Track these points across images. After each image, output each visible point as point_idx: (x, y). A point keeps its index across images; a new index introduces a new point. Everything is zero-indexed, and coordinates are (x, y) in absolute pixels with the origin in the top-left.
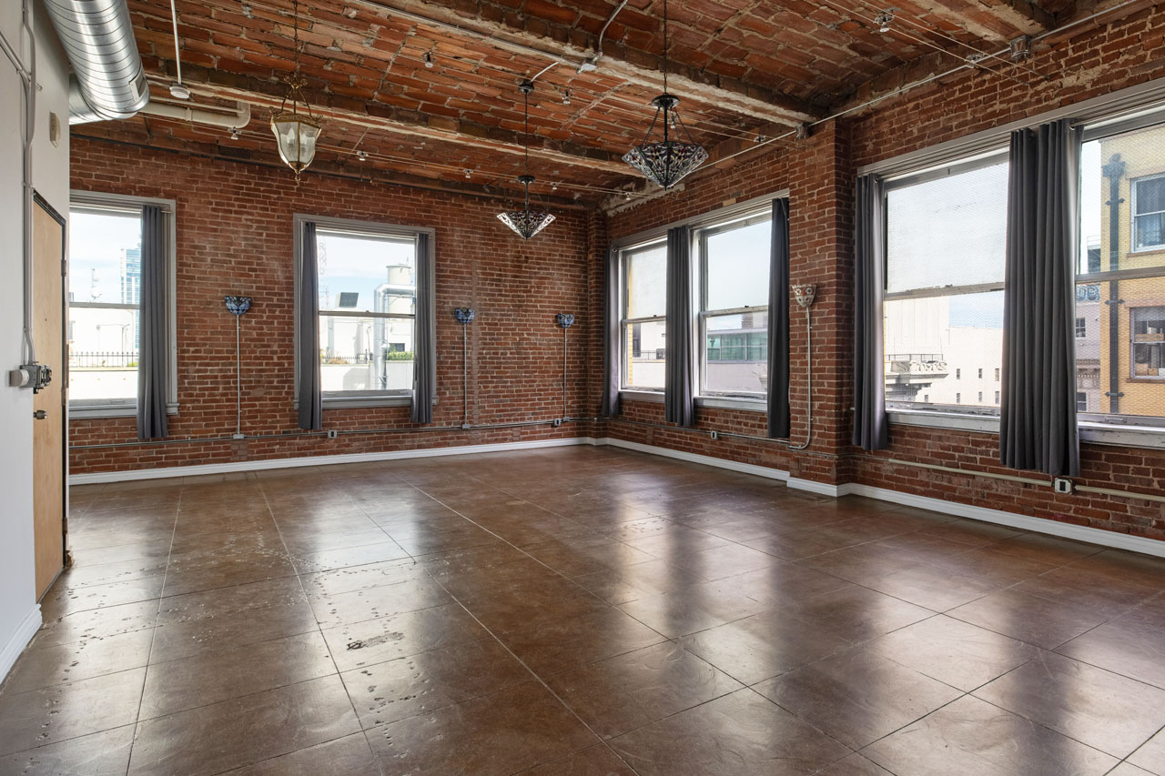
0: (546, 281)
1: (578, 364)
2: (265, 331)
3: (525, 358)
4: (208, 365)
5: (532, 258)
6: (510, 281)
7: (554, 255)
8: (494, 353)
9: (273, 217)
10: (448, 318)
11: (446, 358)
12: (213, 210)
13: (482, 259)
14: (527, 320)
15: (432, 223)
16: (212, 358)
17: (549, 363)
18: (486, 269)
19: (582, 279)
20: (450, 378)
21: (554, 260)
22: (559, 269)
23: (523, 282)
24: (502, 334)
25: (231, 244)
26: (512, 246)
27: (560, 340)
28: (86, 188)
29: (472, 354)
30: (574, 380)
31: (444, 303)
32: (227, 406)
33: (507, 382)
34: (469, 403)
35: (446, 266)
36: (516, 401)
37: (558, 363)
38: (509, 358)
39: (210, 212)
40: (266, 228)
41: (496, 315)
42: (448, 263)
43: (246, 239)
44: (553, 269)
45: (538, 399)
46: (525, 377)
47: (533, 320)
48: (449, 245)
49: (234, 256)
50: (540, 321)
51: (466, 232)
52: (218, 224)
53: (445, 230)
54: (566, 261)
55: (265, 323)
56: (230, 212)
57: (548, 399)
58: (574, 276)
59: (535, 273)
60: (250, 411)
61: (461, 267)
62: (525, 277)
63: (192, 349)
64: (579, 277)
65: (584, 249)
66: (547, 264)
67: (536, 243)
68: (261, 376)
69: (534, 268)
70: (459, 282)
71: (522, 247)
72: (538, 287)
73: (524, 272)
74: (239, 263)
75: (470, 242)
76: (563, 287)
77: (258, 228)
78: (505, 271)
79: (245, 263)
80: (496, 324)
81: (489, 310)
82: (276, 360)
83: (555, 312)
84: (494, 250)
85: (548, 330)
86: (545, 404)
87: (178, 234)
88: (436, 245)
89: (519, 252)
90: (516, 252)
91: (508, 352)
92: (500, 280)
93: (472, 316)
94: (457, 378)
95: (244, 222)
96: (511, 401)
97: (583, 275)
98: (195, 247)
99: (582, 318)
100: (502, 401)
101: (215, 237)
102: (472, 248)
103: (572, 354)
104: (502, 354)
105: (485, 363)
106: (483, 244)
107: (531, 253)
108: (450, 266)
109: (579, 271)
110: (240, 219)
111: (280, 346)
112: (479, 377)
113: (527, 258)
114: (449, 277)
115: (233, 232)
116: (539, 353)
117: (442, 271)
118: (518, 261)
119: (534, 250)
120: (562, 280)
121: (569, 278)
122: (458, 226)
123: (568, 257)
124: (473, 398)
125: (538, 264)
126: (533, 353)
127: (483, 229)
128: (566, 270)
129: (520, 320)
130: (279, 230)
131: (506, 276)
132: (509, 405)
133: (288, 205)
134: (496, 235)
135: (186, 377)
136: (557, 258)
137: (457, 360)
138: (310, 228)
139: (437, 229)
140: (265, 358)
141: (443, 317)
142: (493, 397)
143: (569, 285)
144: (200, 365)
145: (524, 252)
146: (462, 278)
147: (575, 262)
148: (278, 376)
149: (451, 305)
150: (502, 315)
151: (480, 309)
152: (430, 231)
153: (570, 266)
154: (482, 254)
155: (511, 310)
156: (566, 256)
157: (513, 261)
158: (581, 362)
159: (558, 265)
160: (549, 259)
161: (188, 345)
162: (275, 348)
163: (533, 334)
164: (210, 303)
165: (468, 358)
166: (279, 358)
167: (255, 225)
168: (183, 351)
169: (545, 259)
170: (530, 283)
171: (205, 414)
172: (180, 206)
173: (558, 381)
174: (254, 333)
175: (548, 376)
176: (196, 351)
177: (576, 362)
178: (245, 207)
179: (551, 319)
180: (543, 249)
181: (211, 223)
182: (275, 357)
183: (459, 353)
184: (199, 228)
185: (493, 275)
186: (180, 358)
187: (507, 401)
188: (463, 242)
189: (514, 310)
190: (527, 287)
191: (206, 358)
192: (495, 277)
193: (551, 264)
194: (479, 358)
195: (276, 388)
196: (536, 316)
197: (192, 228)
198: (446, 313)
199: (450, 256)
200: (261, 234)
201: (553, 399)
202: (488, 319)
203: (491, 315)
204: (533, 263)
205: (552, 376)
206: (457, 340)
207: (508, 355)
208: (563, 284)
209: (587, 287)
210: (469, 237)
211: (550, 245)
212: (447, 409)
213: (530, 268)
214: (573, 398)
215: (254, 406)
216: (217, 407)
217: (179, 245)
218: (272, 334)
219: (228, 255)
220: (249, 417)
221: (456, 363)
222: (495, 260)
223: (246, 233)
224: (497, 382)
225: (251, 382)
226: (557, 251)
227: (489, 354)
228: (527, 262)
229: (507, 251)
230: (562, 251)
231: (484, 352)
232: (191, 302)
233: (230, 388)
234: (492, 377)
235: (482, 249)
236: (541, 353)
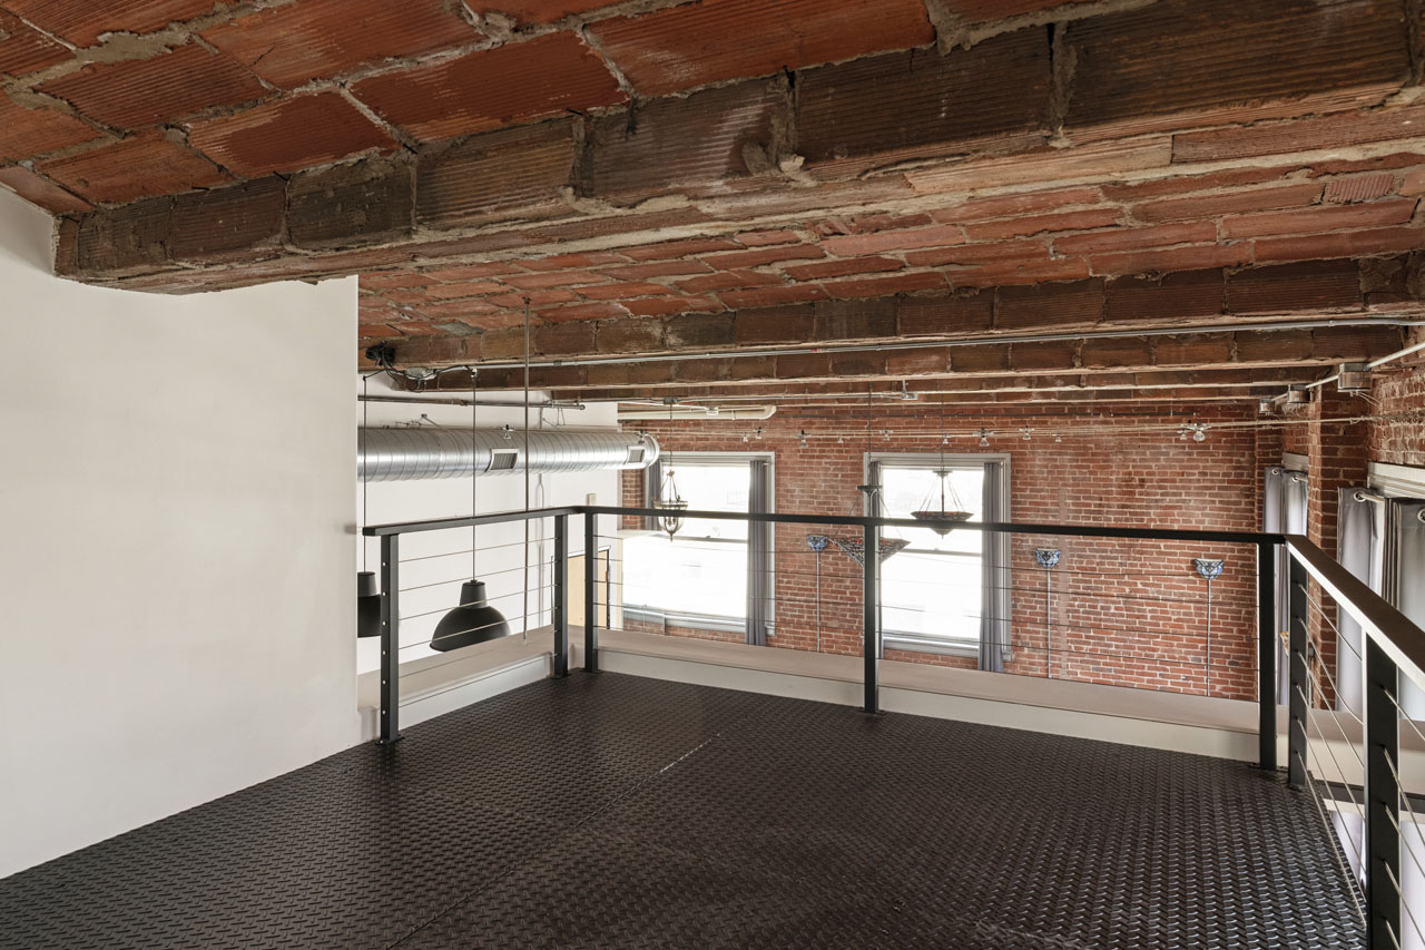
0: (1176, 512)
1: (1235, 633)
2: (840, 566)
3: (1138, 617)
4: (796, 595)
5: (1151, 481)
6: (1115, 513)
7: (1189, 474)
8: (1090, 606)
9: (846, 458)
10: (1026, 559)
11: (1024, 607)
12: (801, 457)
13: (1073, 485)
14: (1142, 565)
15: (1007, 447)
16: (800, 589)
17: (1181, 627)
18: (1079, 498)
19: (1243, 506)
20: (1028, 632)
21: (1190, 481)
22: (1198, 494)
23: (1136, 514)
24: (1102, 582)
25: (814, 486)
26: (1118, 466)
27: (1200, 596)
28: (721, 450)
29: (1059, 606)
30: (1228, 657)
31: (1022, 541)
32: (810, 634)
33: (1110, 646)
34: (1053, 665)
35: (1025, 497)
36: (1124, 672)
37: (1196, 628)
38: (1114, 615)
39: (799, 459)
40: (841, 470)
41: (1094, 557)
42: (1028, 493)
43: (825, 481)
44: (1187, 494)
45: (1161, 675)
46: (1139, 642)
47: (1153, 566)
48: (1029, 472)
49: (816, 497)
50: (1165, 567)
51: (1051, 454)
52: (804, 469)
53: (1025, 454)
54: (1212, 481)
55: (840, 559)
56: (813, 457)
57: (1179, 677)
58: (1228, 503)
59: (1156, 501)
60: (827, 641)
61: (1043, 497)
62: (1139, 507)
63: (785, 580)
64: (1239, 503)
65: (1247, 461)
66: (1177, 488)
67: (1158, 460)
68: (837, 609)
69: (1156, 494)
70: (1042, 516)
71: (1133, 467)
72: (1161, 521)
73: (1138, 500)
74: (820, 503)
75: (1056, 466)
76: (1207, 519)
77: (834, 470)
78: (1108, 499)
79: (825, 503)
80: (1094, 569)
81: (1084, 550)
82: (848, 595)
83: (1193, 555)
84: (1091, 473)
85: (1179, 581)
86: (1172, 683)
87: (777, 480)
88: (1013, 472)
89: (1130, 474)
90: (1125, 474)
91: (1113, 606)
92: (1099, 512)
93: (1055, 560)
94: (1038, 632)
95: (824, 465)
96: (1115, 671)
97: (1244, 500)
98: (788, 491)
99: (1243, 565)
100: (1101, 670)
101: (802, 481)
102: (1059, 473)
103: (1220, 617)
104: (1102, 608)
105: (1078, 617)
106: (1077, 467)
107: (1148, 474)
108: (1030, 497)
109: (1238, 495)
110: (820, 463)
111: (851, 582)
112: (1069, 635)
113: (1142, 481)
114: (1027, 509)
115: (815, 475)
116: (1162, 612)
117: (1020, 503)
118: (1127, 486)
119: (1154, 469)
120: (1204, 508)
121: (1218, 505)
122: (1040, 447)
123: (1218, 475)
124: (1060, 659)
125: (1160, 488)
126: (1151, 611)
127: (1074, 448)
128: (1210, 495)
129: (1131, 565)
130: (852, 470)
131: (1108, 506)
132: (1113, 677)
133: (859, 445)
134: (1093, 454)
135: (781, 604)
136: (1197, 477)
137: (1038, 610)
138: (874, 466)
139: (1012, 454)
140: (840, 592)
141: (1020, 558)
142: (1088, 662)
143: (1218, 516)
144: (791, 594)
145: (1136, 473)
146: (1046, 510)
147: (1229, 481)
148: (850, 610)
149: (1030, 543)
150: (1101, 557)
151: (1071, 550)
152: (1005, 458)
153: (1220, 488)
154: (1074, 479)
155: (1117, 551)
156: (1212, 474)
157: (1120, 486)
158: (1240, 631)
159: (1196, 488)
160: (1181, 481)
161: (783, 577)
162: (848, 584)
163: (1153, 585)
164: (798, 540)
165: (1055, 610)
166: (851, 593)
167: (832, 467)
168: (779, 582)
169: (1174, 481)
170: (1149, 514)
171: (795, 638)
172: (778, 457)
173: (1197, 654)
174: (831, 568)
175: (1178, 646)
176: (787, 583)
177: (1232, 631)
178: (824, 451)
179: (1183, 565)
180: (1171, 467)
181: (800, 469)
182: (848, 592)
183: (1041, 603)
184: (791, 474)
185: (1089, 505)
186: (777, 587)
187: (1110, 670)
188: (1046, 467)
189: (1122, 552)
190: (1142, 520)
191: (795, 589)
192: (1093, 508)
193: (1183, 488)
194: (1068, 611)
195: (849, 621)
196: (1155, 559)
197: (786, 474)
198: (1024, 553)
199: (1030, 484)
200: (836, 476)
201: (1187, 678)
202: (1082, 562)
203: (1087, 557)
204: (1153, 487)
205: (1186, 646)
206: (1038, 586)
207: (1112, 611)
208: (1208, 515)
209: (1253, 518)
210: (1056, 460)
211: (1183, 460)
212: (1025, 669)
213: (1148, 494)
214: (1227, 683)
215: (830, 636)
216: (803, 633)
217: (777, 490)
218: (845, 570)
219: (812, 497)
220: (827, 647)
221: (1037, 614)
222: (1092, 485)
223: (825, 475)
224: (1095, 644)
225: (828, 613)
226: (1197, 467)
227: (1084, 606)
228: (1142, 486)
229: (1112, 473)
230: (1205, 467)
231: (1076, 603)
232: (785, 540)
233: (812, 618)
234: (1087, 637)
235: (1074, 473)
236: (1167, 612)
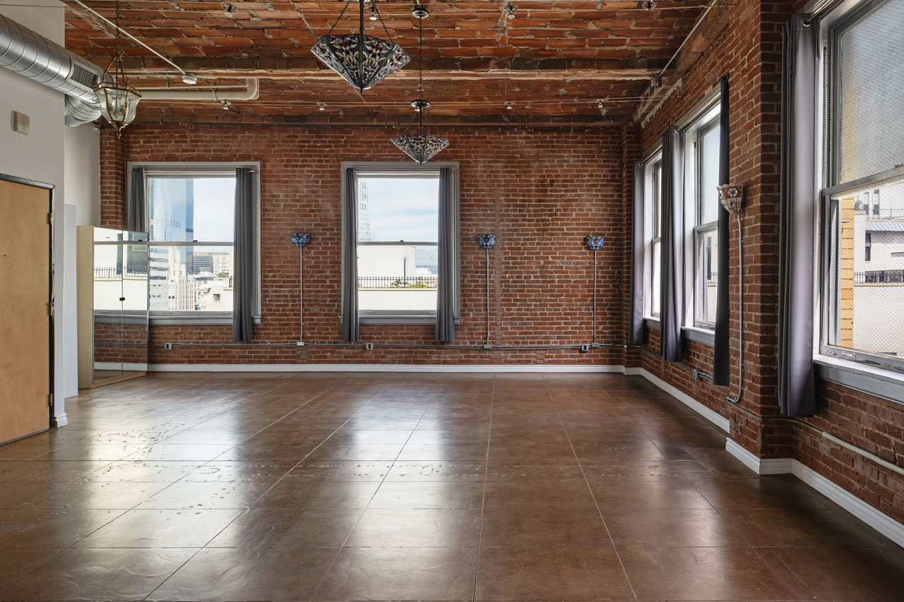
0: (574, 203)
1: (611, 288)
2: (321, 259)
3: (549, 282)
4: (281, 287)
5: (558, 181)
6: (534, 206)
7: (582, 176)
8: (517, 277)
9: (326, 167)
10: (471, 244)
11: (470, 281)
12: (285, 166)
13: (505, 186)
14: (552, 244)
15: (457, 157)
16: (284, 282)
17: (577, 287)
18: (508, 195)
19: (615, 198)
20: (473, 300)
21: (583, 181)
22: (588, 190)
23: (548, 206)
24: (525, 258)
25: (296, 192)
26: (536, 171)
27: (589, 263)
28: (208, 160)
29: (494, 277)
30: (606, 305)
31: (468, 230)
32: (294, 320)
33: (530, 305)
34: (491, 324)
35: (470, 195)
36: (540, 324)
37: (586, 286)
38: (533, 282)
39: (283, 168)
40: (322, 177)
41: (520, 239)
42: (472, 192)
43: (307, 187)
44: (581, 190)
45: (564, 323)
46: (550, 300)
47: (559, 244)
48: (473, 176)
49: (299, 201)
50: (568, 244)
51: (489, 162)
52: (288, 176)
53: (469, 162)
54: (597, 181)
55: (321, 253)
56: (296, 166)
57: (576, 323)
58: (606, 196)
59: (561, 196)
60: (310, 324)
61: (483, 196)
62: (550, 201)
63: (271, 274)
64: (612, 196)
65: (618, 166)
66: (574, 186)
67: (562, 166)
68: (318, 296)
69: (561, 191)
70: (483, 210)
71: (546, 171)
72: (564, 210)
73: (549, 196)
74: (303, 206)
75: (493, 172)
76: (593, 208)
77: (315, 177)
78: (529, 196)
79: (307, 206)
80: (519, 249)
81: (512, 235)
82: (328, 283)
83: (584, 234)
84: (517, 176)
85: (576, 253)
86: (572, 328)
87: (262, 187)
88: (461, 177)
89: (543, 176)
90: (541, 176)
91: (532, 275)
92: (523, 206)
93: (492, 242)
94: (480, 300)
95: (306, 173)
96: (535, 324)
97: (616, 194)
98: (273, 196)
99: (615, 240)
100: (525, 324)
101: (286, 187)
102: (495, 176)
103: (602, 277)
104: (525, 277)
105: (508, 286)
106: (507, 172)
107: (556, 176)
108: (474, 196)
109: (612, 190)
110: (303, 171)
111: (331, 272)
112: (502, 300)
113: (552, 181)
114: (472, 205)
115: (299, 182)
116: (566, 277)
117: (466, 200)
118: (542, 185)
119: (560, 173)
120: (592, 200)
121: (600, 198)
122: (481, 157)
123: (600, 176)
124: (496, 320)
125: (564, 186)
126: (558, 277)
127: (506, 158)
128: (596, 191)
129: (545, 244)
130: (331, 177)
131: (529, 201)
132: (533, 328)
133: (337, 156)
134: (519, 162)
135: (267, 296)
136: (587, 178)
137: (480, 283)
138: (351, 174)
139: (461, 162)
140: (320, 282)
141: (467, 244)
142: (515, 319)
143: (600, 205)
144: (277, 287)
145: (548, 176)
146: (485, 206)
147: (607, 181)
148: (330, 296)
149: (474, 232)
150: (525, 239)
151: (504, 235)
152: (455, 165)
153: (602, 186)
154: (505, 181)
155: (535, 235)
156: (597, 176)
157: (537, 186)
158: (614, 286)
159: (586, 186)
160: (577, 181)
161: (269, 272)
162: (328, 274)
163: (559, 258)
164: (282, 239)
165: (492, 281)
166: (331, 281)
167: (313, 175)
168: (266, 276)
169: (572, 181)
170: (556, 206)
171: (280, 324)
172: (263, 166)
173: (587, 305)
174: (313, 261)
175: (576, 300)
176: (274, 276)
177: (609, 286)
178: (306, 161)
179: (579, 242)
180: (570, 171)
181: (284, 176)
182: (328, 280)
183: (482, 277)
184: (276, 181)
185: (516, 201)
186: (263, 281)
187: (530, 324)
188: (486, 172)
189: (538, 234)
190: (552, 210)
191: (280, 281)
192: (519, 203)
193: (579, 186)
194: (502, 282)
195: (328, 306)
196: (561, 239)
197: (271, 182)
198: (469, 239)
199: (474, 186)
200: (318, 182)
201: (581, 323)
202: (511, 244)
203: (515, 240)
204: (559, 186)
205: (580, 300)
206: (480, 265)
207: (532, 279)
208: (593, 205)
209: (622, 206)
210: (492, 167)
211: (578, 166)
212: (471, 329)
213: (556, 191)
214: (606, 323)
215: (313, 320)
216: (288, 320)
217: (262, 196)
218: (326, 262)
219: (295, 201)
220: (309, 329)
221: (479, 286)
222: (518, 186)
223: (307, 182)
224: (520, 305)
225: (310, 300)
226: (587, 171)
227: (512, 277)
228: (552, 185)
229: (532, 176)
230: (592, 171)
231: (507, 275)
232: (270, 239)
233: (296, 305)
234: (515, 300)
235: (505, 176)
236: (568, 277)
